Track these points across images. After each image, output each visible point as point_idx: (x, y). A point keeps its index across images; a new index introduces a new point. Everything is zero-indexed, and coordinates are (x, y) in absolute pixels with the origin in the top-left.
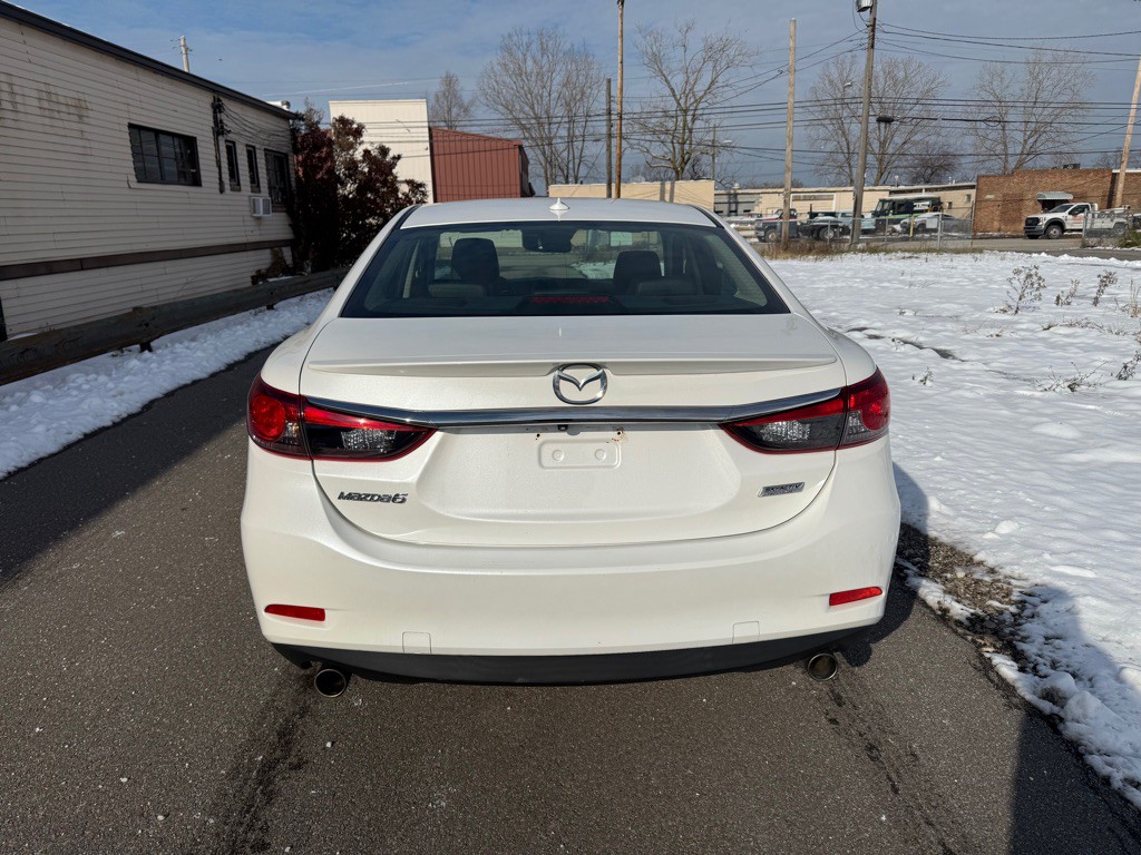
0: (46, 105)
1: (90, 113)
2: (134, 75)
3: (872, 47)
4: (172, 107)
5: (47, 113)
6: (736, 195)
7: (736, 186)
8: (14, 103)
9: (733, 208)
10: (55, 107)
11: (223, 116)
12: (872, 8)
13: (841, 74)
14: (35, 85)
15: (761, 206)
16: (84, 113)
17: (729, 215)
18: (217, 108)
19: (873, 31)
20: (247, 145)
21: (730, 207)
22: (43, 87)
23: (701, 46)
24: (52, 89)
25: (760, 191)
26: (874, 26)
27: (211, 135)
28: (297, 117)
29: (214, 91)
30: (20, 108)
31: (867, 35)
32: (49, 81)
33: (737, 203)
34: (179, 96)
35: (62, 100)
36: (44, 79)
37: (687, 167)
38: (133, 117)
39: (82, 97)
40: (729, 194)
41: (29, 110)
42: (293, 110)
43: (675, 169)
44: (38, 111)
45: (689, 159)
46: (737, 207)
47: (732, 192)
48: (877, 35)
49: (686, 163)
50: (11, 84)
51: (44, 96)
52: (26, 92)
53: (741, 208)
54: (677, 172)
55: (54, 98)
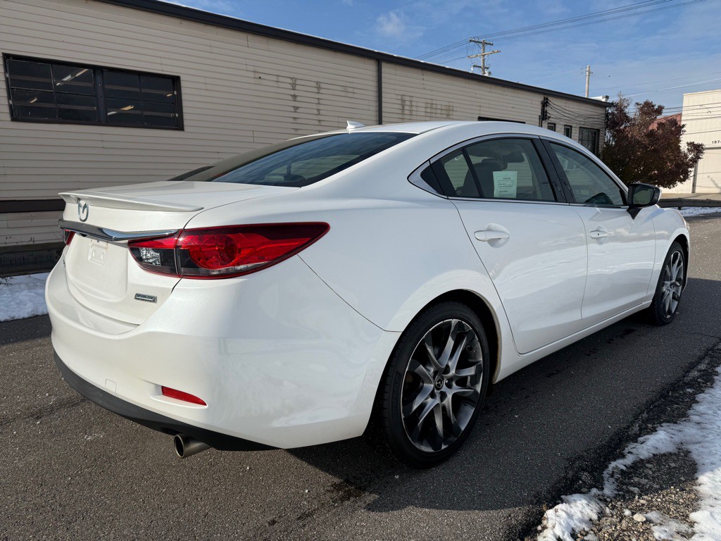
0: (429, 110)
1: (454, 113)
2: (489, 90)
4: (511, 105)
5: (429, 114)
8: (411, 111)
10: (434, 111)
11: (548, 109)
14: (425, 101)
16: (451, 113)
18: (545, 104)
20: (565, 125)
22: (429, 101)
24: (434, 102)
27: (538, 120)
28: (611, 105)
29: (545, 94)
30: (414, 113)
32: (432, 97)
34: (517, 99)
35: (439, 107)
36: (430, 97)
38: (482, 113)
39: (451, 104)
41: (419, 113)
42: (610, 101)
44: (423, 114)
50: (411, 101)
51: (429, 106)
52: (419, 104)
55: (434, 106)
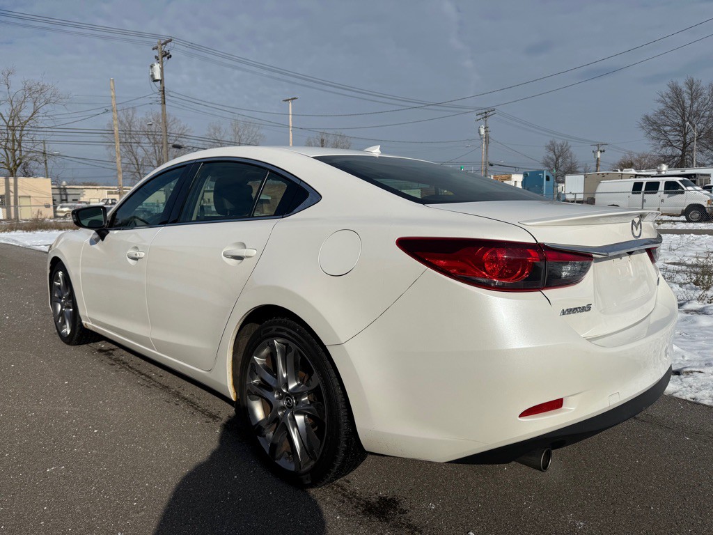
3: (164, 103)
6: (65, 189)
7: (64, 183)
9: (64, 197)
12: (161, 81)
13: (127, 118)
15: (85, 197)
17: (61, 203)
19: (164, 94)
21: (61, 197)
23: (22, 86)
25: (83, 187)
26: (164, 91)
31: (160, 96)
33: (67, 195)
37: (19, 169)
40: (60, 189)
43: (9, 169)
45: (20, 163)
46: (67, 197)
47: (62, 187)
48: (166, 97)
49: (18, 166)
53: (70, 198)
54: (11, 171)
